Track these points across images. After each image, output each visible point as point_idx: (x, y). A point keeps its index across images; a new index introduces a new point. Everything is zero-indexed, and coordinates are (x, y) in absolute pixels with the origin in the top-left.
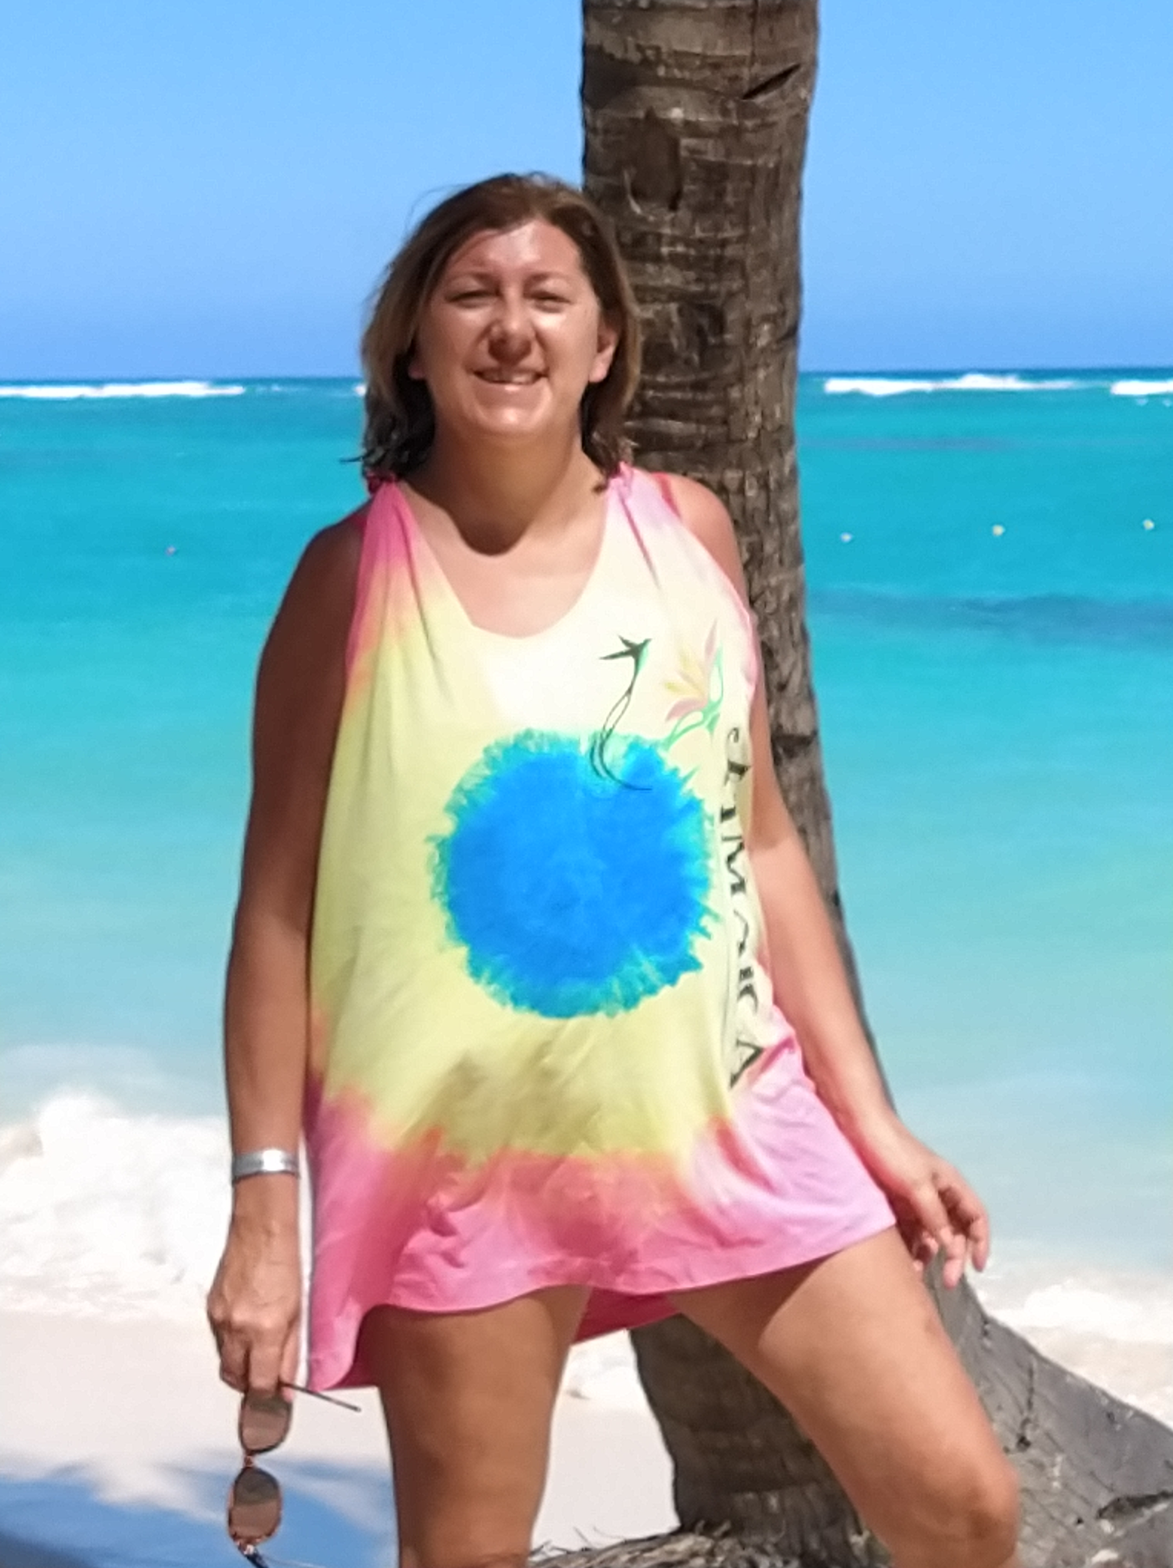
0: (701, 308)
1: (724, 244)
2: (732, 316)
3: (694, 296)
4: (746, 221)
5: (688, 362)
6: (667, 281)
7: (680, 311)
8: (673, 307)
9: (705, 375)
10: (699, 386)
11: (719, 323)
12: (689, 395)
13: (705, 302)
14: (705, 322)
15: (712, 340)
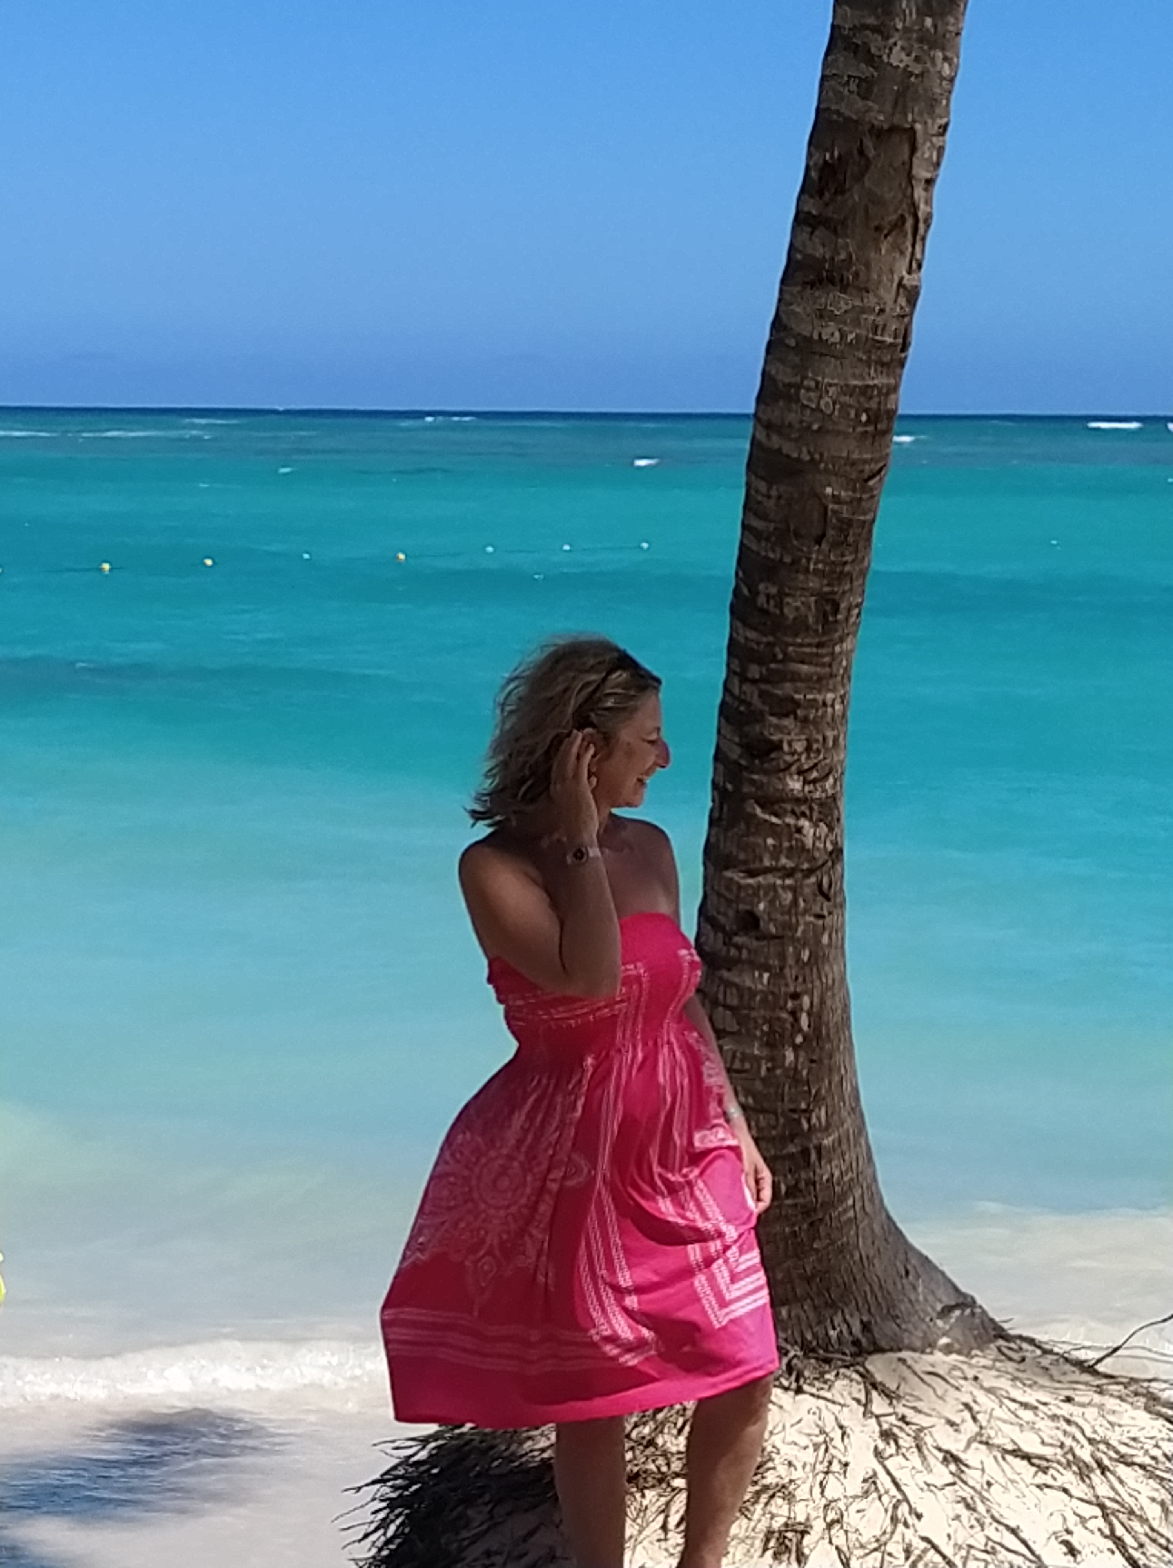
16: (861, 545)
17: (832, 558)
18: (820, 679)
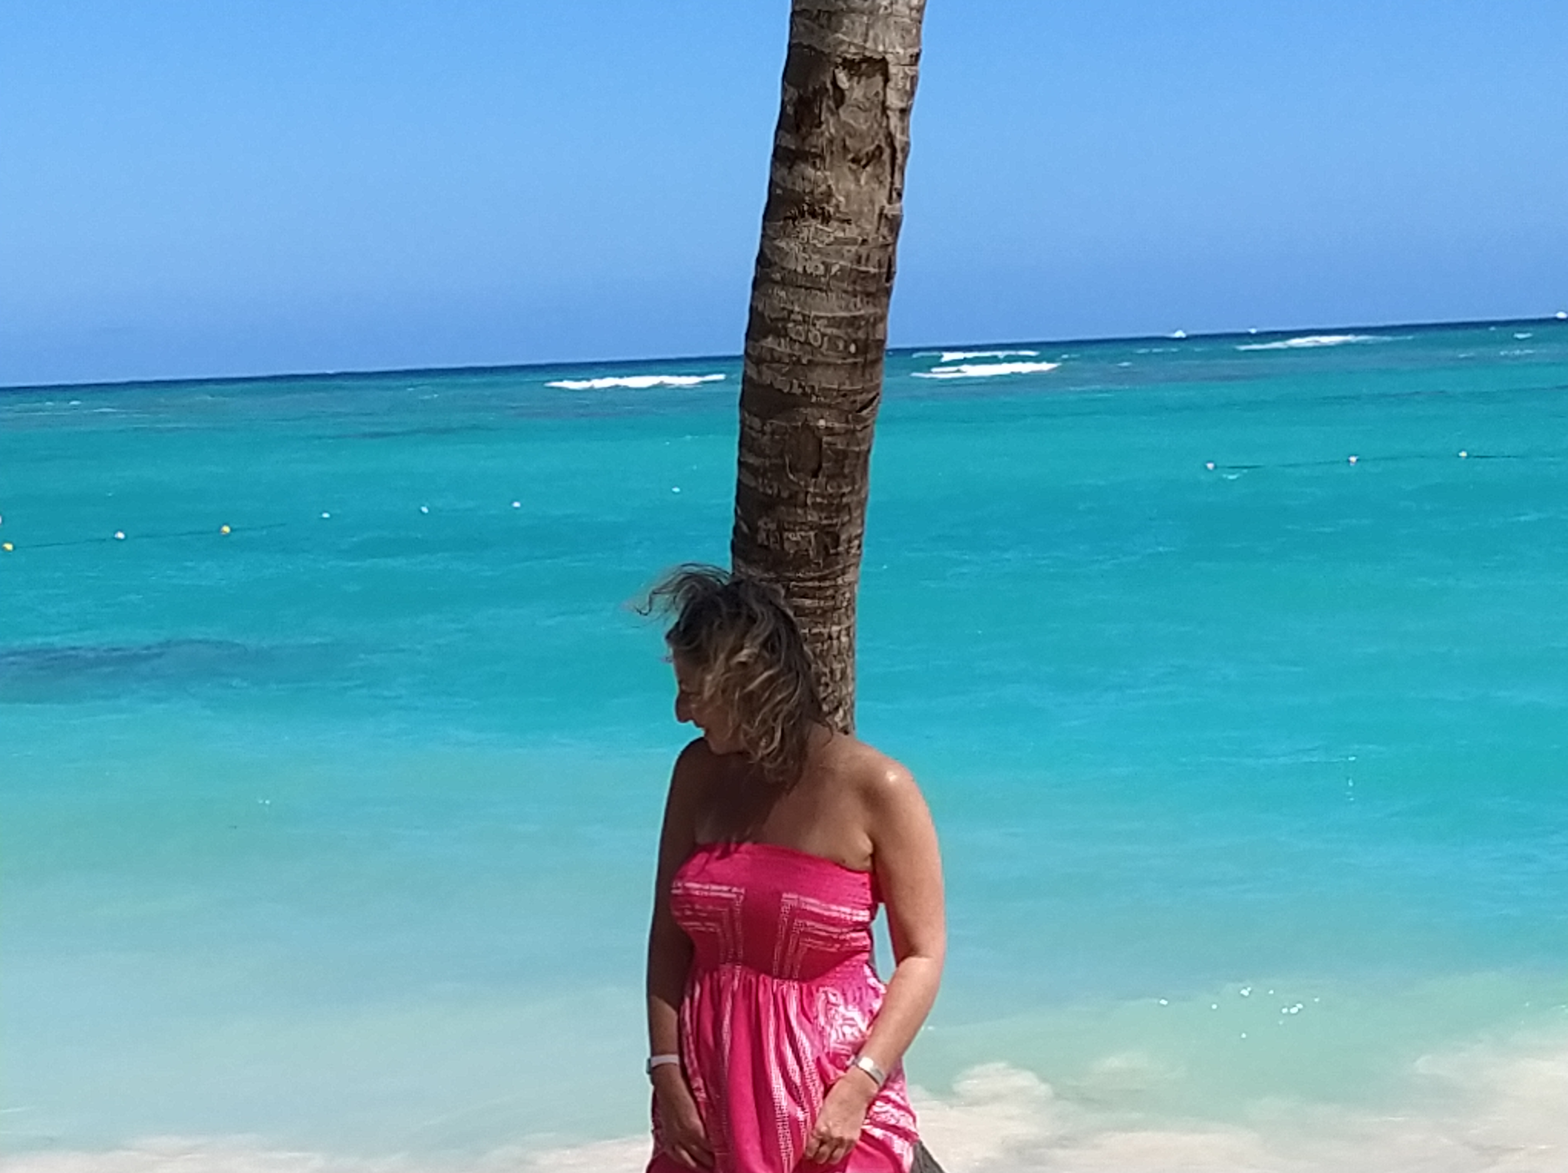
0: (828, 533)
1: (843, 495)
2: (843, 537)
3: (825, 526)
4: (853, 483)
5: (818, 564)
6: (809, 518)
7: (816, 535)
8: (812, 534)
9: (827, 572)
10: (822, 579)
11: (837, 543)
12: (817, 584)
13: (831, 529)
14: (828, 540)
15: (832, 551)
16: (858, 476)
17: (830, 490)
18: (825, 612)
